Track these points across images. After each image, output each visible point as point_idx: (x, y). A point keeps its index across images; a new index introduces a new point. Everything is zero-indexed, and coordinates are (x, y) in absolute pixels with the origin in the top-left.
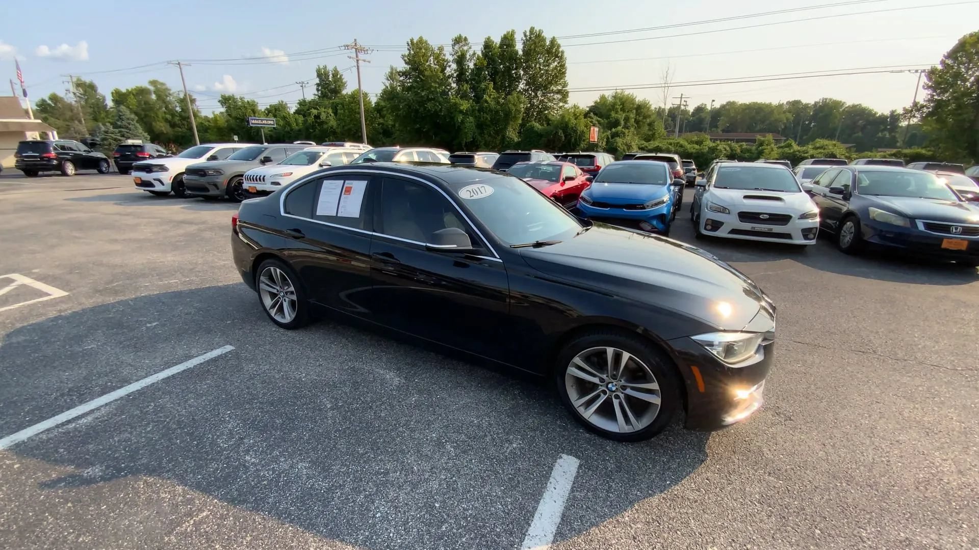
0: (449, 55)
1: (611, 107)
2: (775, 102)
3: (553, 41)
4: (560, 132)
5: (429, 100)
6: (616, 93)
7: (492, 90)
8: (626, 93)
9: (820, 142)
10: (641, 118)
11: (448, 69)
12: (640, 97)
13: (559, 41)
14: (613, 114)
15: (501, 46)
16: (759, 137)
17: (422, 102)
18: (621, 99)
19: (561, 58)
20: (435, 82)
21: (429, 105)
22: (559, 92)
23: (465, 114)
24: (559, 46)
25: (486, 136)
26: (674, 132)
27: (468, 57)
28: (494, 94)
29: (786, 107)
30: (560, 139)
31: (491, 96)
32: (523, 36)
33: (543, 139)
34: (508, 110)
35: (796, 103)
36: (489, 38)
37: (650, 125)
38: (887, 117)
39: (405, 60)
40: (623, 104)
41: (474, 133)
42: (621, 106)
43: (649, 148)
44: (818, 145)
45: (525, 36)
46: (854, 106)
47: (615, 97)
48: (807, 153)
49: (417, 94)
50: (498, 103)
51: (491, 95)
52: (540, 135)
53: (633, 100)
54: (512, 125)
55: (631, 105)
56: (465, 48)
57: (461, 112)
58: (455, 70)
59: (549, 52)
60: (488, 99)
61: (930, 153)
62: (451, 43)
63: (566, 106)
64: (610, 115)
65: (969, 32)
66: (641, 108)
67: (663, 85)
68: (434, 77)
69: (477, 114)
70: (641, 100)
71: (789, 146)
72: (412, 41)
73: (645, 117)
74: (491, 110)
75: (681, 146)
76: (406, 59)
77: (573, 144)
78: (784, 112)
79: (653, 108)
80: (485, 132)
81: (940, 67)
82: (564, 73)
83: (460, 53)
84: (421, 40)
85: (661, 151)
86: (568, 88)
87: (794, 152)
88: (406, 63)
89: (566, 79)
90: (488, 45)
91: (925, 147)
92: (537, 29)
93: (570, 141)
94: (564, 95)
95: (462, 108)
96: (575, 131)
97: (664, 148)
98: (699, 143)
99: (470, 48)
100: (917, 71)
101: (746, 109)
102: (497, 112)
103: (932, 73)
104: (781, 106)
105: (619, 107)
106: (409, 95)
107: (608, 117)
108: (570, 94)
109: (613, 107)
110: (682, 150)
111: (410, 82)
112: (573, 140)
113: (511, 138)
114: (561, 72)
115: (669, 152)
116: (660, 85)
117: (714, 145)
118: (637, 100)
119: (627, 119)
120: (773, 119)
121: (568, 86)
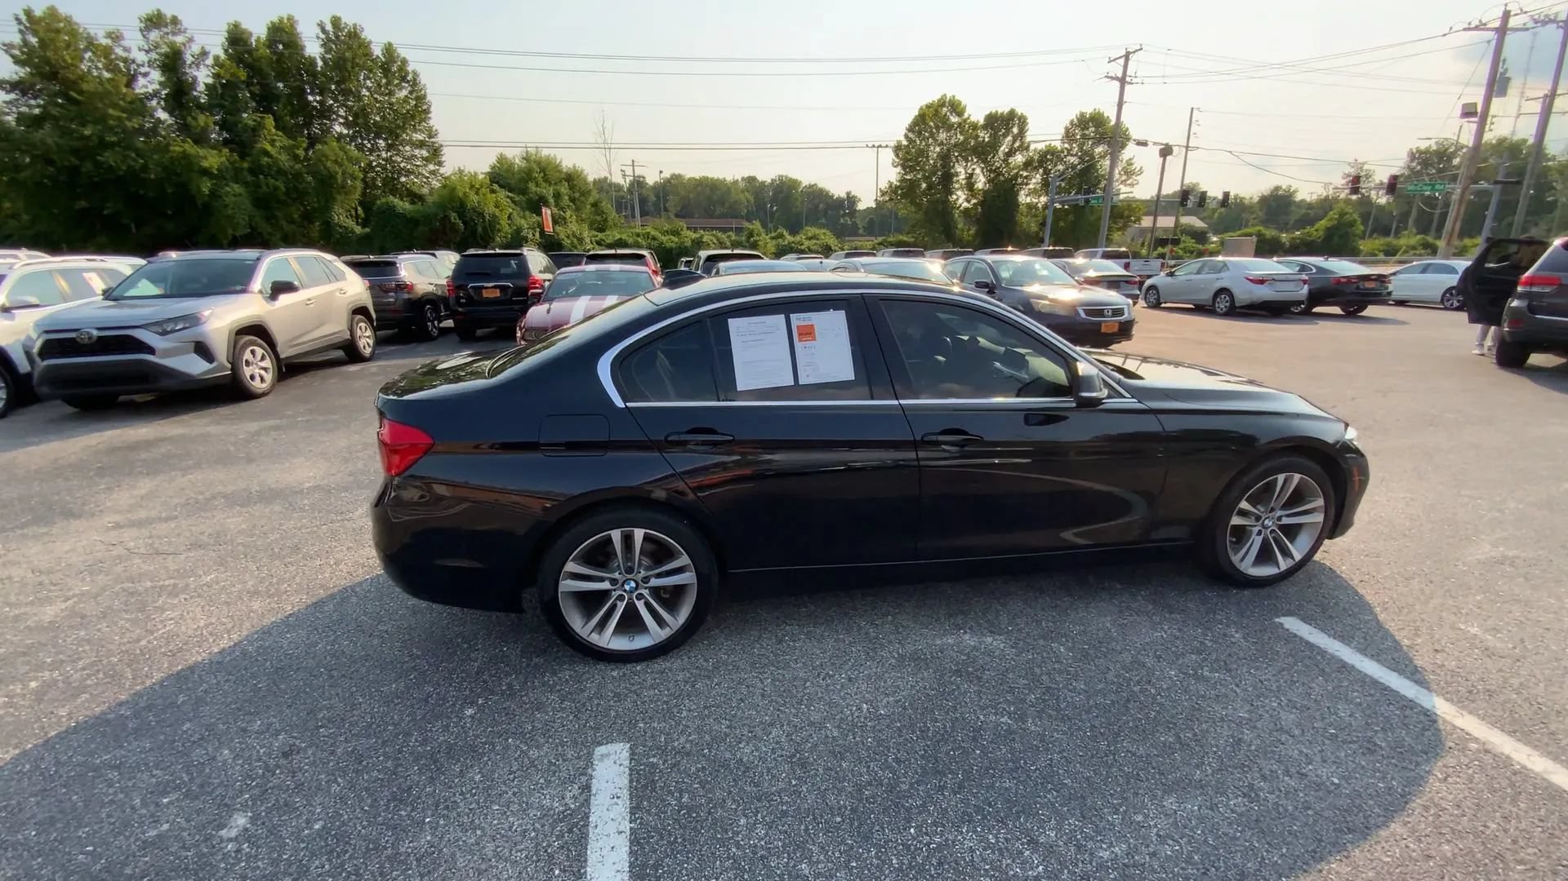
0: (136, 47)
1: (524, 175)
2: (729, 178)
3: (389, 50)
4: (453, 216)
5: (104, 145)
6: (527, 152)
7: (274, 130)
8: (545, 153)
9: (812, 230)
10: (577, 195)
11: (141, 81)
12: (568, 160)
13: (403, 52)
14: (532, 186)
15: (271, 42)
16: (746, 224)
17: (87, 151)
18: (539, 163)
19: (414, 83)
20: (115, 106)
21: (109, 157)
22: (421, 144)
23: (219, 177)
24: (404, 62)
25: (283, 223)
26: (633, 216)
27: (189, 59)
28: (282, 140)
29: (742, 185)
30: (453, 227)
31: (273, 143)
32: (318, 31)
33: (421, 228)
34: (325, 172)
35: (751, 180)
36: (236, 26)
37: (595, 205)
38: (843, 200)
39: (13, 56)
40: (543, 170)
41: (251, 218)
42: (542, 174)
43: (608, 241)
44: (810, 235)
45: (323, 30)
46: (811, 186)
47: (527, 159)
48: (802, 245)
49: (65, 132)
50: (296, 158)
51: (274, 141)
52: (412, 222)
53: (559, 165)
54: (342, 202)
55: (558, 174)
56: (179, 39)
57: (205, 172)
58: (161, 83)
59: (386, 69)
60: (269, 148)
61: (913, 240)
62: (139, 25)
63: (442, 171)
64: (528, 188)
65: (925, 103)
66: (573, 180)
67: (602, 146)
68: (106, 94)
69: (250, 178)
70: (570, 166)
71: (781, 236)
72: (28, 13)
73: (583, 194)
74: (281, 172)
75: (654, 238)
76: (17, 52)
77: (481, 237)
78: (743, 192)
79: (590, 179)
80: (279, 214)
81: (905, 143)
82: (427, 112)
83: (164, 49)
84: (52, 13)
85: (625, 245)
86: (440, 139)
87: (789, 243)
88: (17, 61)
89: (432, 122)
90: (237, 39)
91: (908, 234)
92: (348, 20)
93: (474, 232)
94: (435, 154)
95: (205, 164)
96: (481, 215)
97: (630, 241)
98: (676, 233)
99: (191, 40)
100: (874, 146)
101: (698, 185)
102: (298, 176)
103: (898, 149)
104: (736, 182)
105: (539, 176)
106: (46, 135)
107: (523, 191)
108: (445, 150)
109: (527, 175)
110: (655, 243)
111: (38, 106)
112: (480, 229)
113: (346, 228)
114: (418, 111)
115: (639, 247)
116: (597, 146)
117: (698, 236)
118: (564, 164)
119: (557, 196)
120: (732, 200)
121: (439, 135)
